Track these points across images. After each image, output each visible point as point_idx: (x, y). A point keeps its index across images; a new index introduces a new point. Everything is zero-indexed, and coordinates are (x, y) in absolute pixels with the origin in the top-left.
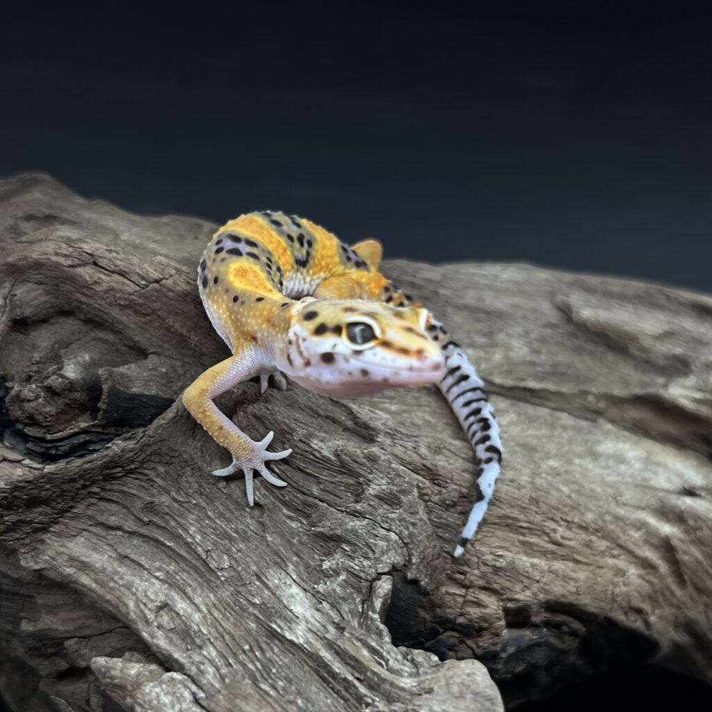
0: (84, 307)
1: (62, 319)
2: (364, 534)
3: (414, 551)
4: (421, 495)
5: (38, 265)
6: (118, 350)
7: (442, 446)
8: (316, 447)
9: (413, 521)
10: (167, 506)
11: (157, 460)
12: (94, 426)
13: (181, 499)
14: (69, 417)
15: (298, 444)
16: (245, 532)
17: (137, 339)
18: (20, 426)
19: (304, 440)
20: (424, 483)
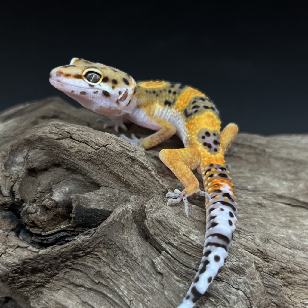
0: (66, 161)
1: (55, 169)
2: (223, 292)
3: (253, 302)
4: (257, 268)
5: (40, 139)
6: (85, 185)
7: (269, 238)
8: (193, 239)
9: (252, 283)
10: (108, 273)
11: (102, 247)
12: (69, 227)
13: (116, 269)
14: (56, 222)
15: (182, 237)
16: (152, 290)
17: (94, 178)
18: (27, 228)
19: (186, 234)
20: (259, 261)
